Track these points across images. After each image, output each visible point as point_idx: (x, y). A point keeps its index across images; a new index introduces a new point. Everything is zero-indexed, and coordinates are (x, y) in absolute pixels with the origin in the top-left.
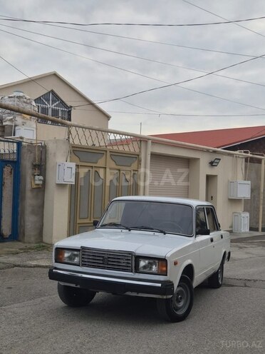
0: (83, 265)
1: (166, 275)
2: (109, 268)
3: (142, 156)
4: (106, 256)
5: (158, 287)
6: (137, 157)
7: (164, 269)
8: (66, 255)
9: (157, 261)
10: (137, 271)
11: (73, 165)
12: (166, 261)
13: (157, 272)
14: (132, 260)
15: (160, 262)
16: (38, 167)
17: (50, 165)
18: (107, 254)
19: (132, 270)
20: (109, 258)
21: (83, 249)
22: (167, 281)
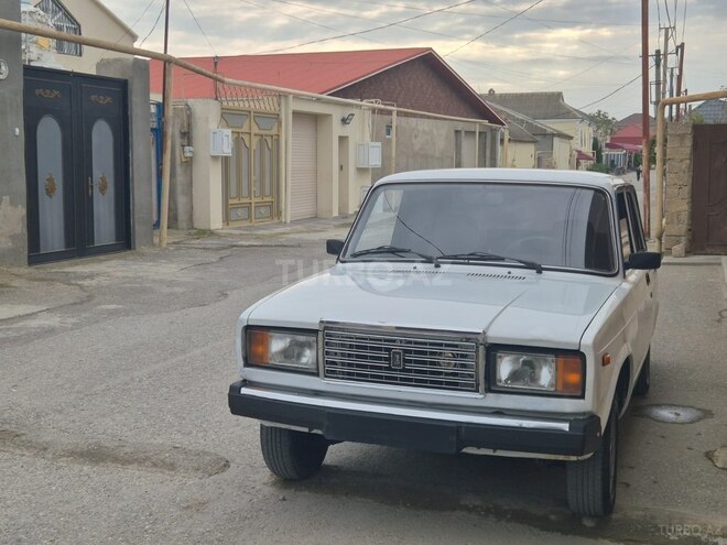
0: (330, 374)
1: (583, 397)
2: (406, 382)
3: (283, 116)
4: (397, 348)
5: (560, 432)
6: (277, 117)
7: (574, 378)
8: (277, 345)
9: (551, 358)
10: (493, 388)
11: (228, 132)
12: (582, 356)
13: (553, 389)
14: (477, 357)
15: (561, 360)
16: (187, 136)
17: (198, 132)
18: (401, 341)
19: (478, 385)
20: (406, 351)
21: (326, 328)
22: (584, 414)
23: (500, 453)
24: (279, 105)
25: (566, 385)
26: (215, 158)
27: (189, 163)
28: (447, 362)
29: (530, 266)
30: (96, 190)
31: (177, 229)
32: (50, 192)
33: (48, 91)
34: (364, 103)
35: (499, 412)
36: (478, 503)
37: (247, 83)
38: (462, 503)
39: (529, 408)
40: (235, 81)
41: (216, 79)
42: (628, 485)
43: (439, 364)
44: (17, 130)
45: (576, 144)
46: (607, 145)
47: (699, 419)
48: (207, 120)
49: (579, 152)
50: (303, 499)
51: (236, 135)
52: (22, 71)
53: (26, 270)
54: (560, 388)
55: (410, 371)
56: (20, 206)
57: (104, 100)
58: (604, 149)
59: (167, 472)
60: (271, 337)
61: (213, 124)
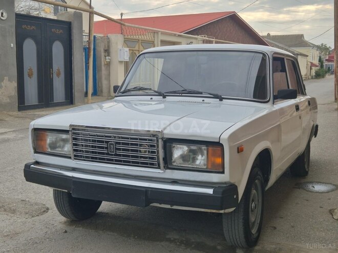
0: (77, 157)
1: (223, 172)
2: (118, 162)
3: (156, 43)
4: (112, 141)
6: (153, 43)
7: (219, 160)
9: (204, 147)
10: (169, 166)
11: (127, 49)
12: (222, 146)
13: (205, 167)
14: (158, 147)
15: (210, 149)
16: (107, 51)
17: (113, 50)
18: (115, 137)
19: (159, 165)
20: (117, 143)
21: (73, 129)
22: (225, 183)
23: (175, 207)
24: (154, 37)
25: (214, 164)
26: (121, 62)
27: (108, 65)
28: (144, 151)
29: (216, 96)
30: (55, 76)
31: (102, 96)
32: (30, 75)
33: (29, 26)
34: (199, 37)
35: (175, 182)
36: (177, 237)
37: (137, 26)
38: (167, 237)
39: (192, 179)
40: (130, 25)
41: (122, 24)
42: (275, 228)
43: (140, 151)
44: (12, 45)
45: (310, 59)
46: (326, 60)
47: (333, 190)
48: (117, 43)
49: (312, 63)
50: (79, 232)
51: (132, 51)
52: (14, 16)
53: (16, 113)
54: (210, 167)
55: (120, 155)
56: (14, 82)
57: (59, 32)
58: (324, 62)
59: (10, 214)
60: (47, 135)
61: (120, 46)
